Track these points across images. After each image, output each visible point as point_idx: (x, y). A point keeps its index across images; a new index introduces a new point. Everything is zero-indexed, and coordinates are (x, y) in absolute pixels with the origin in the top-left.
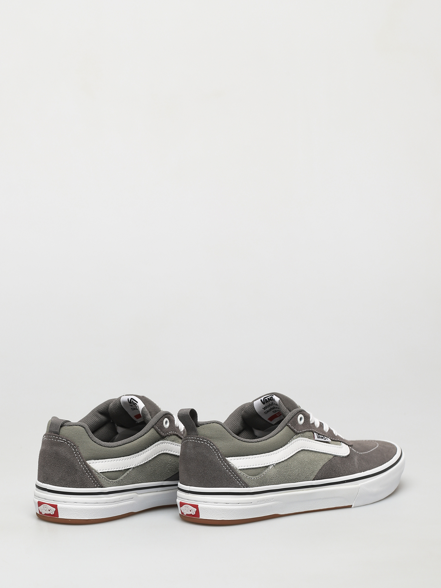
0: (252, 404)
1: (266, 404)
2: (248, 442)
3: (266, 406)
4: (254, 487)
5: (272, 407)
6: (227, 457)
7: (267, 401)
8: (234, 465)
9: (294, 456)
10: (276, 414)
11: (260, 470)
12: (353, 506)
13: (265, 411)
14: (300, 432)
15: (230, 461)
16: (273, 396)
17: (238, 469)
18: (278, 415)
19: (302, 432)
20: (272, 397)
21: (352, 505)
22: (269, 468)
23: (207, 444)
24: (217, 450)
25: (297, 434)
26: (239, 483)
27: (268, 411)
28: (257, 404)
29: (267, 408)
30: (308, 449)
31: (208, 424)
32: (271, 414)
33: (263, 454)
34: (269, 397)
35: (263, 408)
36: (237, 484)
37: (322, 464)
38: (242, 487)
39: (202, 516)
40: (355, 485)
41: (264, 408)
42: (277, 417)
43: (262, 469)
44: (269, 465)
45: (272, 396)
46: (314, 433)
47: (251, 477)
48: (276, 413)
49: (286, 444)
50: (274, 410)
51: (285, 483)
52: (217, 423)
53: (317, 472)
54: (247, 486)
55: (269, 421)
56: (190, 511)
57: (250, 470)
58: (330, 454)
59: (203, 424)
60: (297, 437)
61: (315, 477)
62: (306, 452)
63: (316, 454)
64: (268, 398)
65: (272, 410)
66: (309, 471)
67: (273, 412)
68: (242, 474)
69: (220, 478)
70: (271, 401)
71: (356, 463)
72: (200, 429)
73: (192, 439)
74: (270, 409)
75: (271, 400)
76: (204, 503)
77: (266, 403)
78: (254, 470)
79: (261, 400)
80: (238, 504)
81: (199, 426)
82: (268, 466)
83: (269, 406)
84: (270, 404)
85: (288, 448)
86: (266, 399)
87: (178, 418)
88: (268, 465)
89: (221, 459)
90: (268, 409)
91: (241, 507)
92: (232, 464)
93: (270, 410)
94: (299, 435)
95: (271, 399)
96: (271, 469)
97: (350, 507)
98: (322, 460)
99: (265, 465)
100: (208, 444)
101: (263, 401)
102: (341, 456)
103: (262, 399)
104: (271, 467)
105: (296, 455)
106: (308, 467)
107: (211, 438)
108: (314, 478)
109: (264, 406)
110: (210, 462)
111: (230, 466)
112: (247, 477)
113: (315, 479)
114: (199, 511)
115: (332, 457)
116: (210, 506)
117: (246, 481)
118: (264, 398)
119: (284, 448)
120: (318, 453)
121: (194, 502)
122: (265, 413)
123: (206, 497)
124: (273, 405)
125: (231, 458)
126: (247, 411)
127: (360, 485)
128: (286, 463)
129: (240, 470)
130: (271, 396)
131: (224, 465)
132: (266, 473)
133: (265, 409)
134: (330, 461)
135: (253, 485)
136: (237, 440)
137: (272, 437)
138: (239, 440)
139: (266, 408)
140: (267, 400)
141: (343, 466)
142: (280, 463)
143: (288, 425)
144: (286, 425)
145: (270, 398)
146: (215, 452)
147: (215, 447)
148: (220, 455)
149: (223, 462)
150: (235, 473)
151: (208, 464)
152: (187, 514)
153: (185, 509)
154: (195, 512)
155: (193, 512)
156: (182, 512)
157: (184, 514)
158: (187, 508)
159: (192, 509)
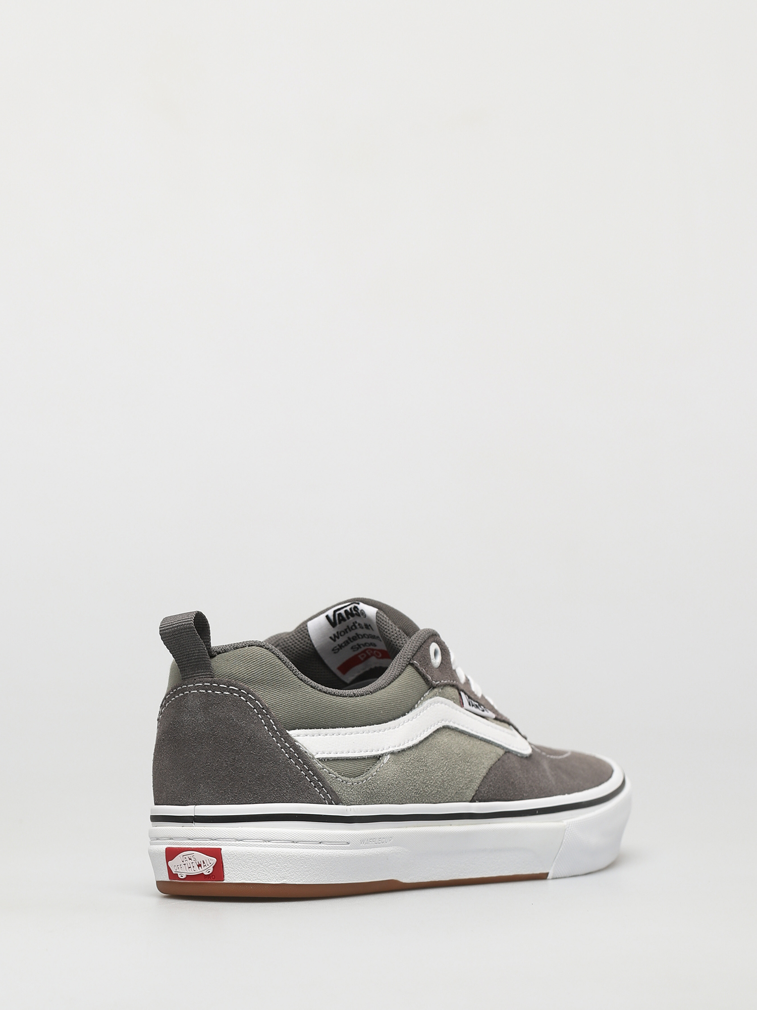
0: (303, 629)
1: (340, 627)
2: (334, 695)
3: (337, 633)
4: (351, 805)
5: (352, 634)
6: (289, 730)
7: (341, 619)
8: (306, 749)
9: (430, 739)
10: (359, 654)
11: (363, 763)
12: (550, 876)
13: (335, 644)
14: (437, 685)
15: (296, 738)
16: (358, 604)
17: (316, 757)
18: (362, 659)
19: (441, 685)
20: (355, 607)
21: (547, 874)
22: (382, 761)
23: (240, 696)
24: (265, 711)
25: (431, 687)
26: (320, 793)
27: (341, 647)
28: (318, 628)
29: (341, 637)
30: (455, 726)
31: (237, 648)
32: (347, 654)
33: (368, 727)
34: (348, 608)
35: (331, 638)
36: (316, 795)
37: (487, 763)
38: (326, 804)
39: (231, 876)
40: (556, 822)
41: (334, 638)
42: (359, 662)
43: (367, 762)
44: (383, 755)
45: (356, 605)
46: (462, 694)
47: (346, 779)
48: (360, 650)
49: (412, 708)
50: (355, 643)
51: (415, 803)
52: (261, 646)
53: (479, 781)
54: (337, 800)
55: (339, 674)
56: (199, 866)
57: (341, 764)
58: (499, 746)
59: (224, 650)
60: (432, 694)
61: (476, 794)
62: (453, 734)
63: (473, 742)
64: (346, 611)
65: (351, 644)
66: (462, 777)
67: (352, 648)
68: (325, 769)
69: (274, 780)
70: (351, 618)
71: (548, 774)
72: (217, 663)
73: (198, 688)
74: (347, 641)
75: (353, 615)
76: (237, 842)
77: (340, 623)
78: (350, 765)
79: (327, 617)
80: (320, 845)
81: (215, 656)
82: (380, 757)
83: (345, 631)
84: (348, 627)
85: (418, 717)
86: (340, 615)
87: (162, 638)
88: (379, 753)
89: (274, 732)
90: (341, 640)
91: (325, 851)
92: (303, 746)
93: (346, 643)
94: (436, 690)
95: (355, 613)
96: (387, 763)
97: (543, 877)
98: (486, 754)
99: (374, 753)
100: (242, 697)
101: (332, 618)
102: (519, 753)
103: (330, 613)
104: (385, 759)
105: (433, 737)
106: (461, 767)
107: (248, 681)
108: (473, 796)
109: (333, 631)
110: (249, 740)
111: (297, 748)
112: (337, 778)
113: (475, 798)
114: (224, 864)
115: (501, 752)
116: (254, 848)
117: (336, 787)
118: (335, 612)
119: (408, 716)
120: (475, 739)
121: (208, 842)
122: (333, 650)
123: (240, 828)
124: (356, 628)
125: (297, 731)
126: (289, 646)
127: (565, 823)
128: (415, 753)
129: (321, 760)
130: (352, 606)
131: (284, 747)
132: (377, 771)
133: (335, 640)
134: (500, 762)
135: (350, 798)
136: (309, 687)
137: (383, 688)
138: (314, 688)
139: (338, 638)
140: (342, 617)
141: (526, 776)
142: (403, 750)
143: (412, 665)
144: (409, 664)
145: (351, 609)
146: (259, 716)
147: (259, 703)
148: (273, 723)
149: (281, 740)
150: (311, 768)
151: (244, 745)
152: (187, 875)
153: (184, 863)
154: (213, 867)
155: (208, 867)
156: (174, 873)
157: (179, 876)
158: (188, 859)
159: (203, 861)
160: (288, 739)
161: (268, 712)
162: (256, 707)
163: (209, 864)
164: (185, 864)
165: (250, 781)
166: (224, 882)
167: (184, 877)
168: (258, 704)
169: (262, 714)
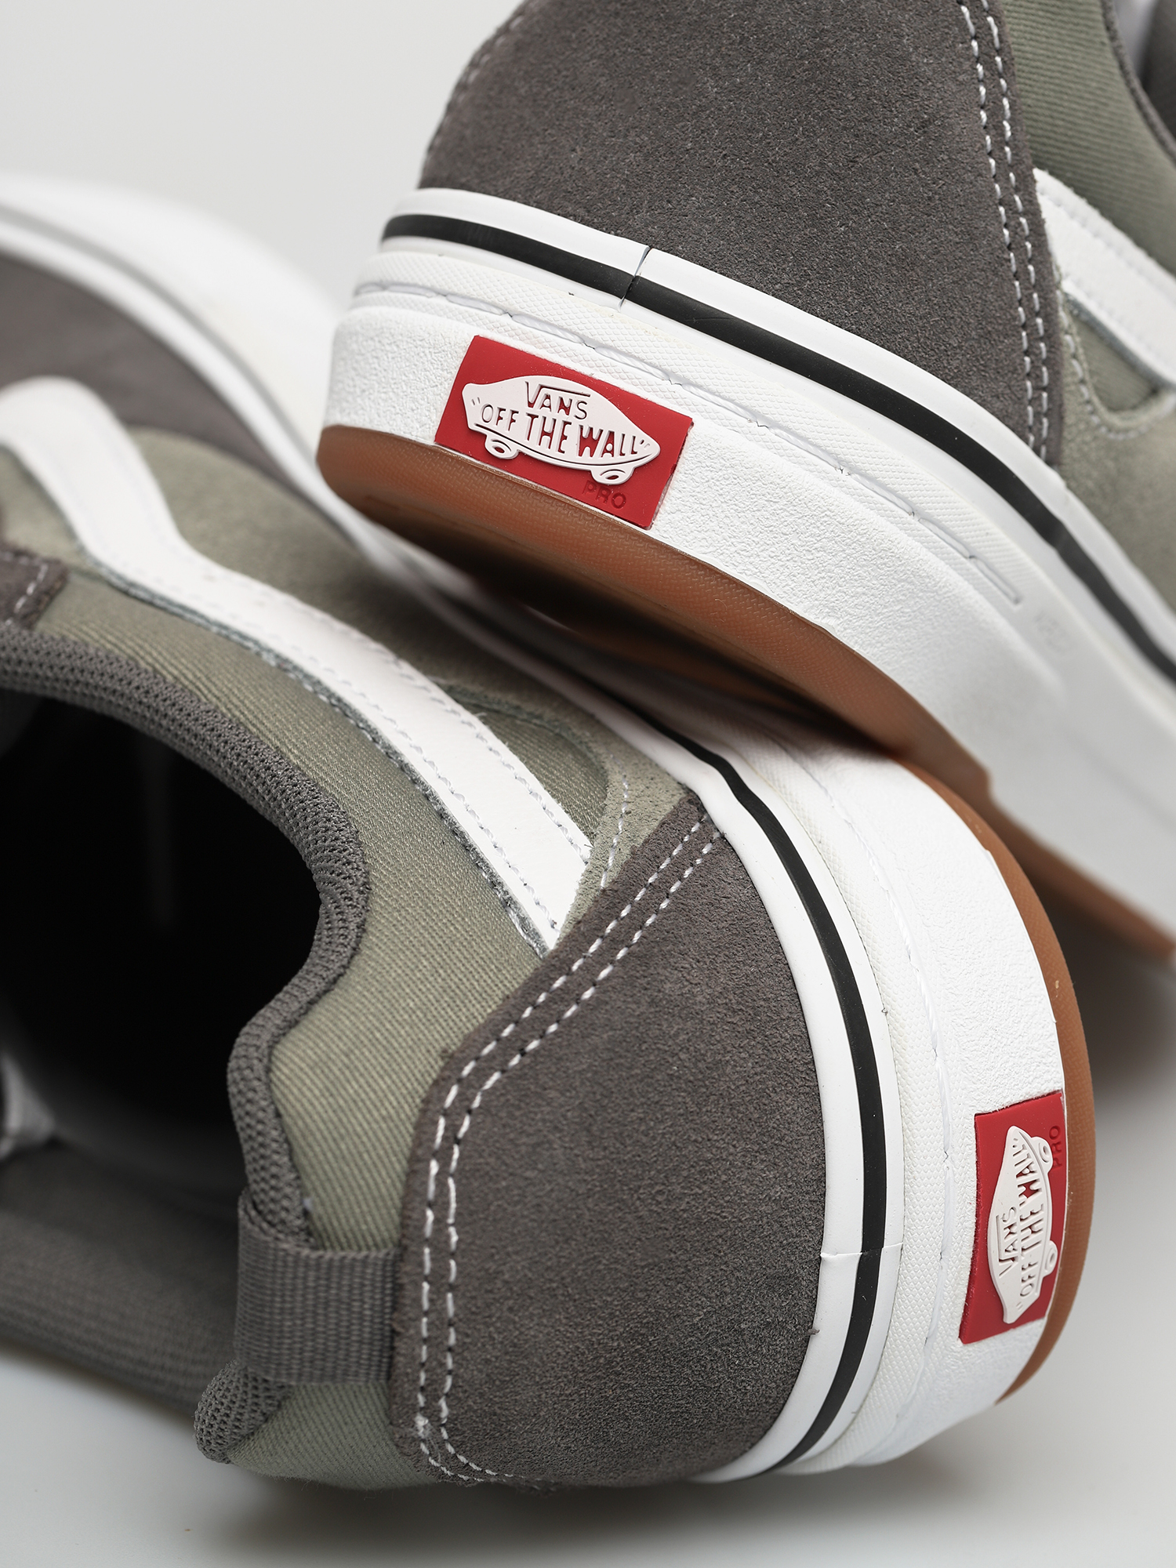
15: (1045, 201)
17: (1066, 288)
24: (999, 62)
26: (1030, 403)
39: (681, 526)
56: (588, 443)
68: (1071, 342)
89: (1000, 142)
110: (923, 125)
114: (678, 478)
125: (1054, 183)
131: (1009, 205)
146: (980, 68)
147: (995, 31)
148: (1008, 113)
149: (1008, 179)
150: (1048, 311)
151: (902, 134)
152: (521, 453)
153: (532, 411)
154: (636, 469)
155: (618, 458)
156: (472, 426)
157: (490, 446)
158: (555, 403)
159: (612, 434)
160: (1027, 186)
161: (1008, 71)
162: (984, 33)
163: (627, 449)
164: (533, 417)
165: (871, 255)
166: (651, 533)
167: (509, 454)
168: (990, 29)
169: (990, 66)
